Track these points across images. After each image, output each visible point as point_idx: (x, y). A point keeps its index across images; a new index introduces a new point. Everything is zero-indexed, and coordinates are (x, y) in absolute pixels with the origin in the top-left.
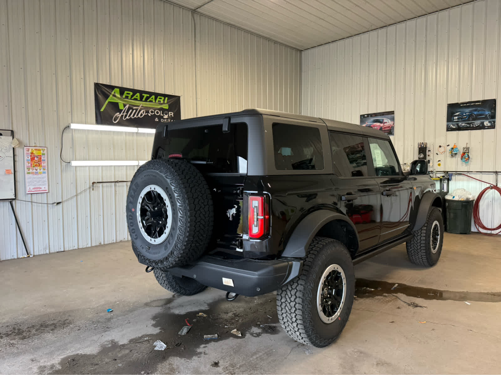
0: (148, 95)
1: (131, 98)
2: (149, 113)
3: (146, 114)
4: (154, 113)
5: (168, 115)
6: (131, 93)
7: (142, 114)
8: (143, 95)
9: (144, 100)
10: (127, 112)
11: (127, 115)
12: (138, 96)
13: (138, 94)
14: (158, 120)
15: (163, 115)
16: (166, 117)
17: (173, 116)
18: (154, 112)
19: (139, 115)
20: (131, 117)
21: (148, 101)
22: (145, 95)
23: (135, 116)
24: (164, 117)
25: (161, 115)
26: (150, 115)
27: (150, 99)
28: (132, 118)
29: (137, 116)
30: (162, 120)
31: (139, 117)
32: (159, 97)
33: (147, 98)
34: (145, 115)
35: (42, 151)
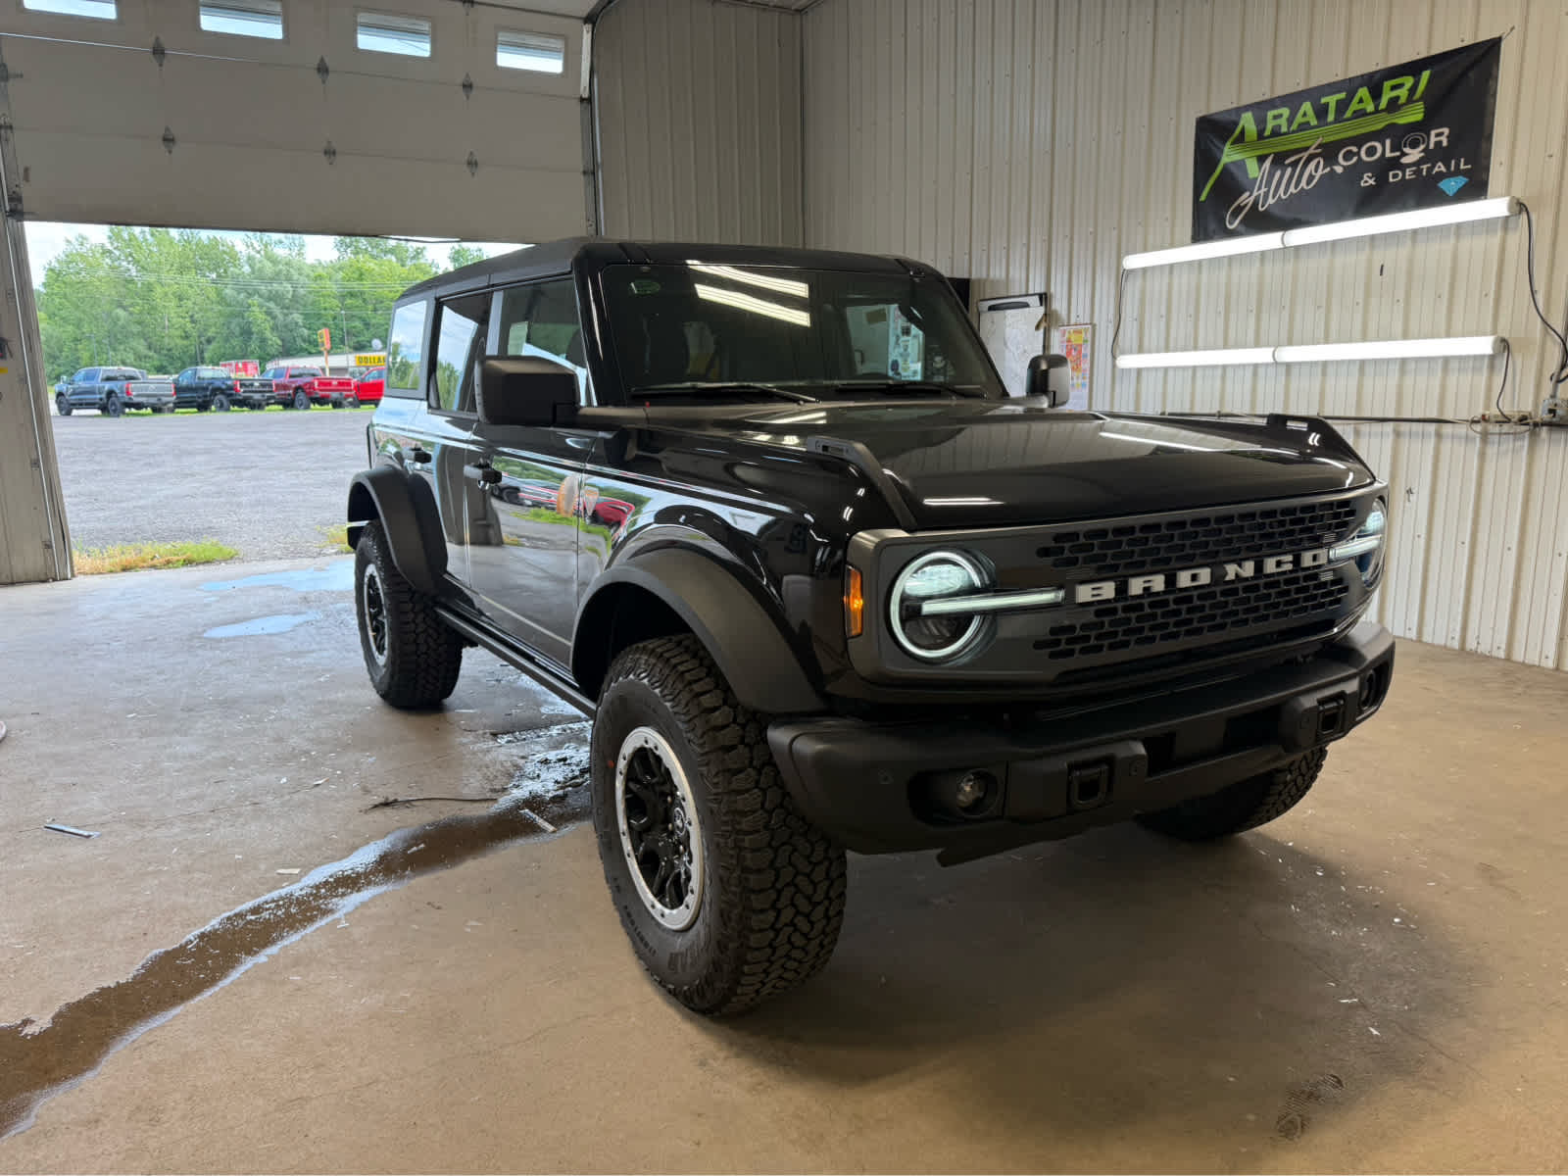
0: (1342, 95)
1: (1289, 126)
2: (1338, 164)
3: (1328, 169)
4: (1355, 159)
5: (1422, 147)
6: (1285, 112)
7: (1313, 173)
8: (1324, 100)
9: (1331, 117)
10: (1269, 184)
11: (1269, 191)
12: (1308, 113)
13: (1307, 107)
14: (1372, 182)
15: (1398, 154)
16: (1413, 155)
17: (1445, 144)
18: (1358, 154)
19: (1303, 184)
20: (1280, 197)
21: (1348, 114)
22: (1331, 100)
23: (1292, 190)
24: (1404, 160)
25: (1388, 154)
26: (1339, 170)
27: (1354, 106)
28: (1283, 197)
29: (1296, 188)
30: (1395, 176)
31: (1302, 188)
32: (1387, 84)
33: (1342, 106)
34: (1322, 176)
35: (1083, 335)
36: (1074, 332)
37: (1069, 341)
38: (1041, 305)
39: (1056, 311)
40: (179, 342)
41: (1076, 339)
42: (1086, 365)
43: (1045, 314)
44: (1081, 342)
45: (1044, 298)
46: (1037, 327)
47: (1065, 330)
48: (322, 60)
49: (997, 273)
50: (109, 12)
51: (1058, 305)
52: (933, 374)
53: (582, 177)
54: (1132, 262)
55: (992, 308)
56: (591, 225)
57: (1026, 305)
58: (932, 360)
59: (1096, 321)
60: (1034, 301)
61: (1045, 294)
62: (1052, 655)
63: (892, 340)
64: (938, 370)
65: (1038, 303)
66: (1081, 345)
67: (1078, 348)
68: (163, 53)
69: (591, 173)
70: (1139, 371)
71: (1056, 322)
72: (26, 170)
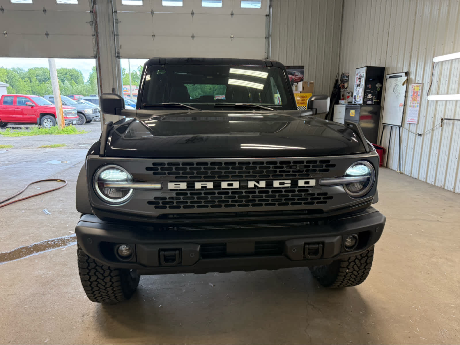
36: (416, 86)
37: (414, 89)
38: (406, 76)
39: (411, 78)
40: (209, 90)
41: (417, 89)
42: (419, 99)
43: (407, 79)
44: (418, 90)
45: (407, 74)
46: (403, 84)
47: (413, 86)
48: (192, 11)
49: (394, 64)
50: (140, 3)
51: (412, 76)
52: (367, 100)
53: (265, 39)
54: (437, 59)
55: (390, 77)
56: (266, 54)
57: (401, 76)
58: (367, 96)
59: (424, 82)
60: (404, 75)
61: (408, 72)
62: (156, 207)
63: (355, 88)
64: (370, 99)
65: (405, 75)
66: (418, 91)
67: (417, 92)
68: (153, 13)
69: (267, 38)
70: (437, 101)
71: (411, 82)
72: (121, 46)
